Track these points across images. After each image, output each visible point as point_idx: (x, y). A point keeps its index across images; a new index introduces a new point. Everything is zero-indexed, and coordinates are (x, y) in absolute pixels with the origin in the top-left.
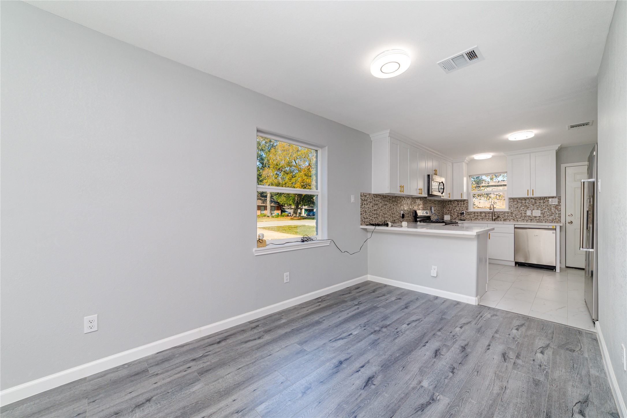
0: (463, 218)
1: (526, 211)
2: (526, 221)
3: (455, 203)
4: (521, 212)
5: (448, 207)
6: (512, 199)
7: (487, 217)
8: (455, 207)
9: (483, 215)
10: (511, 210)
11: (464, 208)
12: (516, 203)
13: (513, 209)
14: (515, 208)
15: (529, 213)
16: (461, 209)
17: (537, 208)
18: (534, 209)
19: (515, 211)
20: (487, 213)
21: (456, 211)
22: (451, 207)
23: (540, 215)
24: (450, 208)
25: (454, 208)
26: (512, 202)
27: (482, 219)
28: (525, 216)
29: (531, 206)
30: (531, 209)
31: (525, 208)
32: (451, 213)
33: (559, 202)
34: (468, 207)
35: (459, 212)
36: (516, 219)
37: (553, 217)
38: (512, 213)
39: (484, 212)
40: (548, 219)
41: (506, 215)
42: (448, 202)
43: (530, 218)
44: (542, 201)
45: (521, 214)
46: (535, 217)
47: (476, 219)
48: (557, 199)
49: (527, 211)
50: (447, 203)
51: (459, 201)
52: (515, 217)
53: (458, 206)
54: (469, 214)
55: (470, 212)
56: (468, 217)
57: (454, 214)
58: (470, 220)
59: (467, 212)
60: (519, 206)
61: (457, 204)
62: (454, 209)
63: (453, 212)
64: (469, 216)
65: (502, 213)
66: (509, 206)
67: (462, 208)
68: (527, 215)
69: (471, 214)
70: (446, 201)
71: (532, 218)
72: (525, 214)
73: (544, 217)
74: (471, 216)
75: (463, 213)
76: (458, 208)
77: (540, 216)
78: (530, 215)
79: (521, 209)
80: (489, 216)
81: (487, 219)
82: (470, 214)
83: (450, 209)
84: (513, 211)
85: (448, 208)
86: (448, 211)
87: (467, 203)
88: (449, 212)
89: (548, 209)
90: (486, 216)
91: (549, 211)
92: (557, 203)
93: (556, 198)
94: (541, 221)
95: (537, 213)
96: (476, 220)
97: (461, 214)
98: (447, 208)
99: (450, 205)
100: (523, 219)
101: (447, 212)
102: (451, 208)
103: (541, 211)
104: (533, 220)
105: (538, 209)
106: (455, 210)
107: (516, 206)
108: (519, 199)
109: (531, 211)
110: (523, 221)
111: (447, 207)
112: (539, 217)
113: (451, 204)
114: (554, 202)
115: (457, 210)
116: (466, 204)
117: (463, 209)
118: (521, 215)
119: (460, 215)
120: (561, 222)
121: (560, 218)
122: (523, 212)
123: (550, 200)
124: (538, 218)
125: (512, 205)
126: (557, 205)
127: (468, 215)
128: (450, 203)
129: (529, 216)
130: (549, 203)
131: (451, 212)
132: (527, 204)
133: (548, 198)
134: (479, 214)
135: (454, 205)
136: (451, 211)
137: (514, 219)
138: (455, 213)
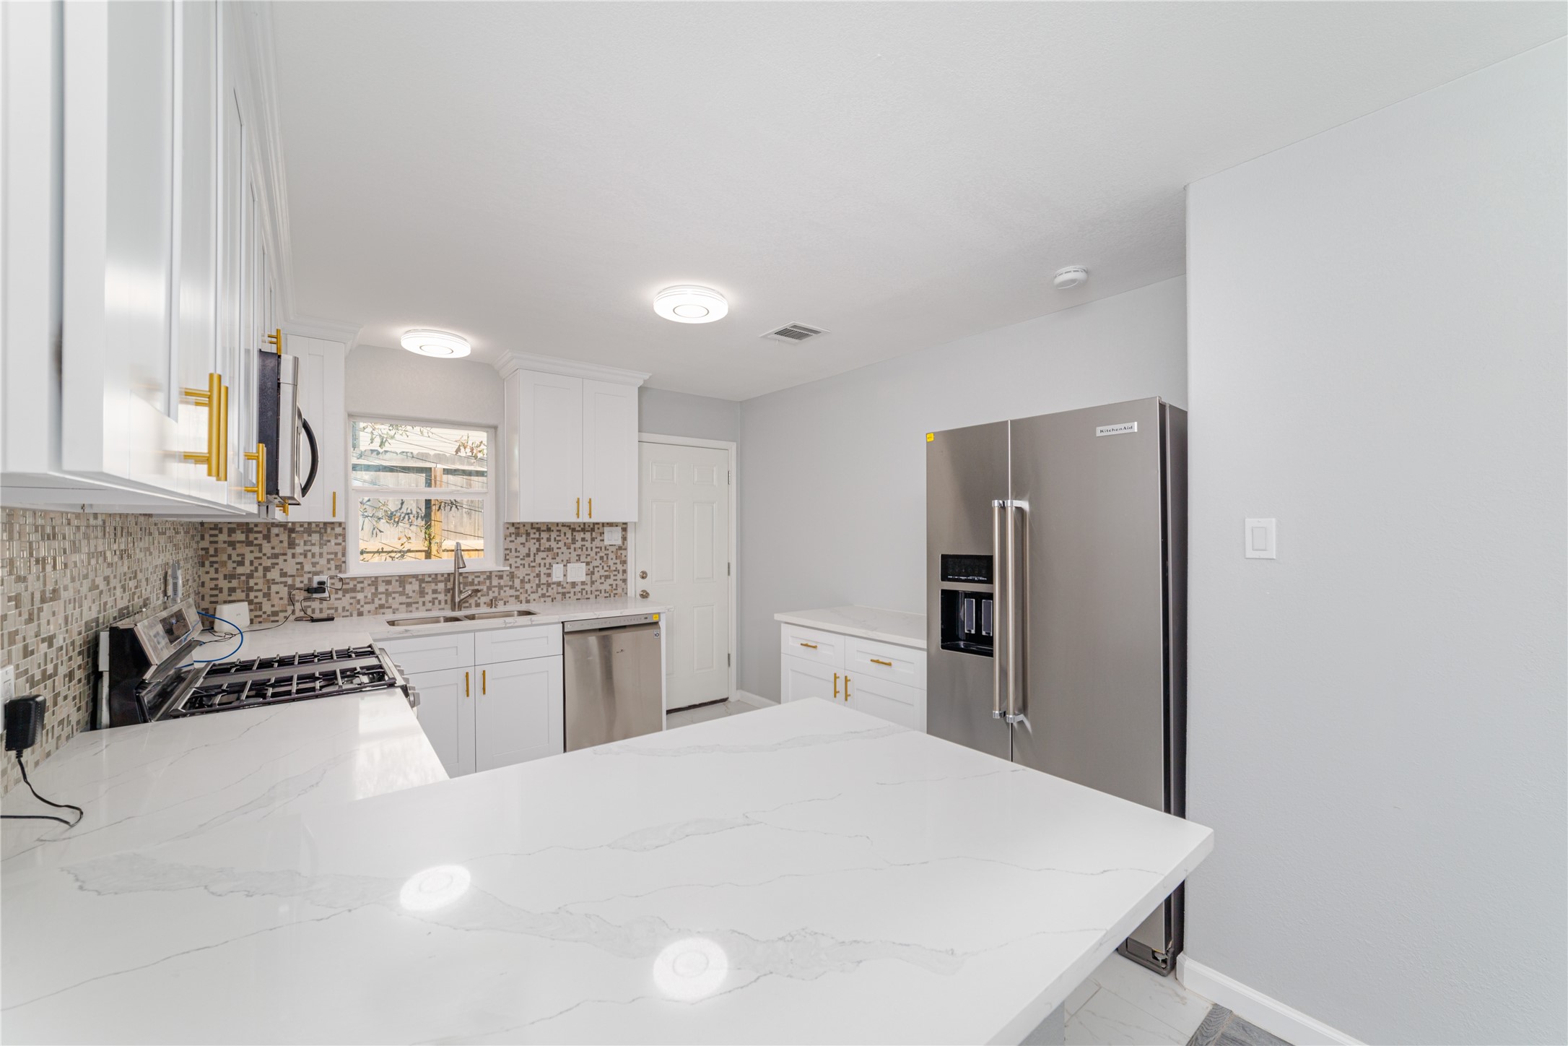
0: (317, 611)
1: (551, 565)
2: (550, 599)
3: (275, 541)
4: (537, 570)
5: (230, 557)
6: (513, 524)
7: (429, 597)
8: (276, 556)
9: (412, 587)
10: (511, 566)
11: (323, 562)
12: (523, 539)
13: (516, 562)
14: (521, 557)
15: (557, 573)
16: (307, 567)
17: (577, 555)
18: (568, 561)
19: (521, 567)
20: (427, 579)
21: (278, 579)
22: (249, 557)
23: (584, 578)
24: (241, 563)
25: (268, 563)
26: (513, 537)
27: (409, 605)
28: (549, 585)
29: (564, 549)
30: (562, 561)
31: (547, 556)
32: (250, 589)
33: (624, 539)
34: (344, 555)
35: (298, 579)
36: (523, 597)
37: (610, 581)
38: (512, 576)
39: (415, 576)
40: (601, 588)
41: (495, 582)
42: (231, 531)
43: (560, 590)
44: (588, 535)
45: (538, 575)
46: (574, 584)
47: (382, 606)
48: (620, 528)
49: (555, 566)
50: (223, 537)
51: (298, 528)
52: (521, 590)
53: (290, 552)
54: (349, 587)
55: (353, 579)
56: (346, 600)
57: (267, 595)
58: (355, 613)
59: (341, 579)
60: (533, 550)
61: (286, 544)
62: (267, 569)
63: (261, 581)
64: (348, 596)
65: (481, 579)
66: (506, 549)
67: (314, 564)
68: (555, 579)
69: (359, 586)
70: (217, 527)
71: (564, 590)
72: (549, 575)
73: (593, 583)
74: (360, 596)
75: (321, 588)
76: (291, 562)
77: (584, 580)
78: (561, 579)
79: (538, 560)
80: (435, 592)
81: (427, 604)
82: (354, 590)
83: (240, 570)
84: (516, 567)
85: (230, 565)
86: (229, 577)
87: (340, 540)
88: (235, 583)
89: (602, 558)
90: (422, 593)
91: (603, 564)
92: (619, 542)
93: (617, 526)
94: (587, 596)
95: (577, 572)
96: (382, 611)
97: (310, 590)
98: (224, 564)
99: (246, 550)
100: (543, 595)
101: (224, 584)
102: (247, 563)
103: (588, 564)
104: (567, 595)
105: (578, 560)
106: (274, 575)
107: (524, 551)
108: (532, 528)
109: (564, 566)
110: (542, 599)
111: (225, 557)
112: (583, 583)
113: (249, 543)
114: (612, 537)
115: (283, 574)
116: (333, 542)
117: (318, 568)
118: (537, 582)
119: (300, 595)
120: (626, 594)
121: (626, 584)
122: (543, 570)
123: (606, 529)
124: (578, 588)
125: (512, 546)
126: (620, 548)
127: (346, 592)
128: (240, 536)
129: (559, 584)
130: (603, 540)
131: (252, 583)
132: (553, 544)
133: (601, 525)
134: (395, 586)
135: (267, 548)
136: (250, 576)
137: (517, 597)
138: (274, 588)
